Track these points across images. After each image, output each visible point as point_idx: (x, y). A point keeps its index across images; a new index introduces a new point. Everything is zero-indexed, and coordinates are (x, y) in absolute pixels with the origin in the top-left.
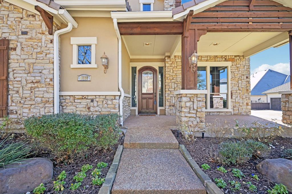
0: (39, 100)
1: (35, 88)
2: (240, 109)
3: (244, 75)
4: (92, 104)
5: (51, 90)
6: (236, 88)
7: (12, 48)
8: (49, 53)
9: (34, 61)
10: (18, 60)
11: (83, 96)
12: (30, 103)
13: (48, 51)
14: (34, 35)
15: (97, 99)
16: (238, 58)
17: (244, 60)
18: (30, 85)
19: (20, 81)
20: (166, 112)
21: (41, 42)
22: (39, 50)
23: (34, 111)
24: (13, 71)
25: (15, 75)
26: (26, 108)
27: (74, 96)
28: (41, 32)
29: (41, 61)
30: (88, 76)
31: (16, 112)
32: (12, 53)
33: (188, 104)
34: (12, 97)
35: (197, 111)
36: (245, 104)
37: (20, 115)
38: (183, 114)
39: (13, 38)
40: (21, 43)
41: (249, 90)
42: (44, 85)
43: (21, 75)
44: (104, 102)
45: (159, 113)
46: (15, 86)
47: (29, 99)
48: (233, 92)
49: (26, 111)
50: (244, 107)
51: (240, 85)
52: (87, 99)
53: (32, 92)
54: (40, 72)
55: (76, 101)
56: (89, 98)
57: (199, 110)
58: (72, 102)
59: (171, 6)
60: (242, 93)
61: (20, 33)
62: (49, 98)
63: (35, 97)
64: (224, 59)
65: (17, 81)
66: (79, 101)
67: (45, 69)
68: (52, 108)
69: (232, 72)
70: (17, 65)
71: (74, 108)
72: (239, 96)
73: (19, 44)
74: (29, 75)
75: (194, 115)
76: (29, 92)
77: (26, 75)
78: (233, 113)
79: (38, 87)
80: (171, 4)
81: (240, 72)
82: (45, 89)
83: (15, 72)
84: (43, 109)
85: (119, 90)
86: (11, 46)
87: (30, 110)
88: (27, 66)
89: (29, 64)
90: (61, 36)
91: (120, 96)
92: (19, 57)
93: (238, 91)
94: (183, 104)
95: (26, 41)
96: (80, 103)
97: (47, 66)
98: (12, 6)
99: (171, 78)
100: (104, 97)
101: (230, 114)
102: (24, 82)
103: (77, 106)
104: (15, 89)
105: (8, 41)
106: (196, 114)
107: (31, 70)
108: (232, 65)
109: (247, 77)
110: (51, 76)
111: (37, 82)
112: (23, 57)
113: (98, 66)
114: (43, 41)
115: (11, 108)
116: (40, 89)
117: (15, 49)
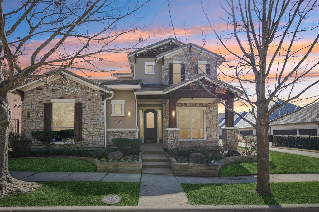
0: (97, 133)
1: (95, 127)
2: (212, 139)
3: (214, 116)
4: (122, 135)
5: (103, 128)
6: (209, 125)
7: (83, 107)
8: (102, 110)
9: (94, 114)
10: (86, 113)
11: (117, 131)
12: (93, 134)
13: (102, 109)
14: (94, 101)
15: (125, 133)
16: (210, 104)
17: (214, 106)
18: (93, 126)
19: (88, 124)
20: (163, 141)
21: (98, 104)
22: (97, 108)
23: (95, 138)
24: (84, 118)
25: (85, 121)
26: (91, 137)
27: (113, 131)
28: (98, 99)
29: (98, 114)
30: (120, 121)
31: (86, 139)
32: (83, 109)
33: (171, 135)
34: (83, 132)
35: (175, 138)
36: (215, 135)
37: (88, 140)
38: (168, 140)
39: (84, 102)
40: (88, 105)
41: (218, 126)
42: (100, 126)
43: (88, 121)
44: (129, 134)
45: (158, 142)
46: (85, 126)
47: (92, 132)
48: (207, 127)
49: (91, 138)
50: (215, 138)
51: (212, 122)
52: (120, 132)
53: (93, 129)
54: (98, 119)
55: (114, 133)
56: (121, 132)
57: (176, 138)
58: (112, 134)
59: (166, 69)
60: (213, 128)
61: (87, 100)
62: (102, 132)
63: (95, 132)
64: (201, 105)
65: (86, 124)
66: (115, 134)
67: (100, 118)
68: (104, 137)
69: (206, 114)
70: (86, 116)
71: (113, 137)
72: (211, 130)
73: (87, 105)
74: (92, 120)
75: (174, 140)
76: (92, 129)
77: (91, 121)
78: (207, 141)
79: (96, 127)
80: (166, 68)
81: (212, 114)
82: (100, 128)
83: (85, 119)
84: (99, 138)
85: (136, 128)
86: (83, 106)
87: (92, 138)
88: (91, 116)
89: (92, 115)
90: (107, 101)
91: (137, 131)
92: (87, 112)
93: (211, 127)
94: (168, 135)
95: (91, 104)
96: (116, 134)
97: (101, 116)
98: (83, 86)
99: (166, 118)
100: (129, 131)
101: (205, 142)
102: (90, 124)
103: (115, 136)
104: (85, 128)
105: (82, 103)
106: (175, 140)
107: (93, 118)
108: (207, 110)
109: (216, 118)
110: (103, 121)
111: (96, 124)
112: (89, 111)
113: (125, 115)
114: (99, 103)
115: (83, 137)
116: (98, 128)
117: (85, 108)
